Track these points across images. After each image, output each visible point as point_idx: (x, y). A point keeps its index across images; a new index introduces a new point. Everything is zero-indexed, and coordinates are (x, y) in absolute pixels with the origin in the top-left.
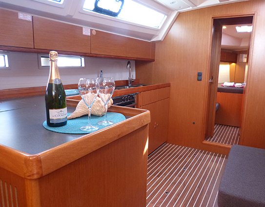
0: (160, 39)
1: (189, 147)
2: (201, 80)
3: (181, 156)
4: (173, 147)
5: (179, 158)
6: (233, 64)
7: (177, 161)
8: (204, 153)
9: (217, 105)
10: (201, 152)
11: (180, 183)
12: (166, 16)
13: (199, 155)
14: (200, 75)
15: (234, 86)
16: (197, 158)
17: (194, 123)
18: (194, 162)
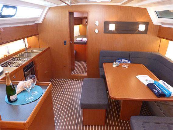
0: (40, 22)
1: (64, 78)
2: (66, 45)
3: (61, 85)
4: (56, 80)
5: (60, 86)
6: (81, 25)
7: (60, 88)
8: (72, 81)
9: (75, 51)
10: (70, 80)
11: (63, 99)
12: (42, 10)
13: (70, 82)
14: (65, 42)
15: (82, 40)
16: (69, 84)
17: (65, 67)
18: (68, 87)
